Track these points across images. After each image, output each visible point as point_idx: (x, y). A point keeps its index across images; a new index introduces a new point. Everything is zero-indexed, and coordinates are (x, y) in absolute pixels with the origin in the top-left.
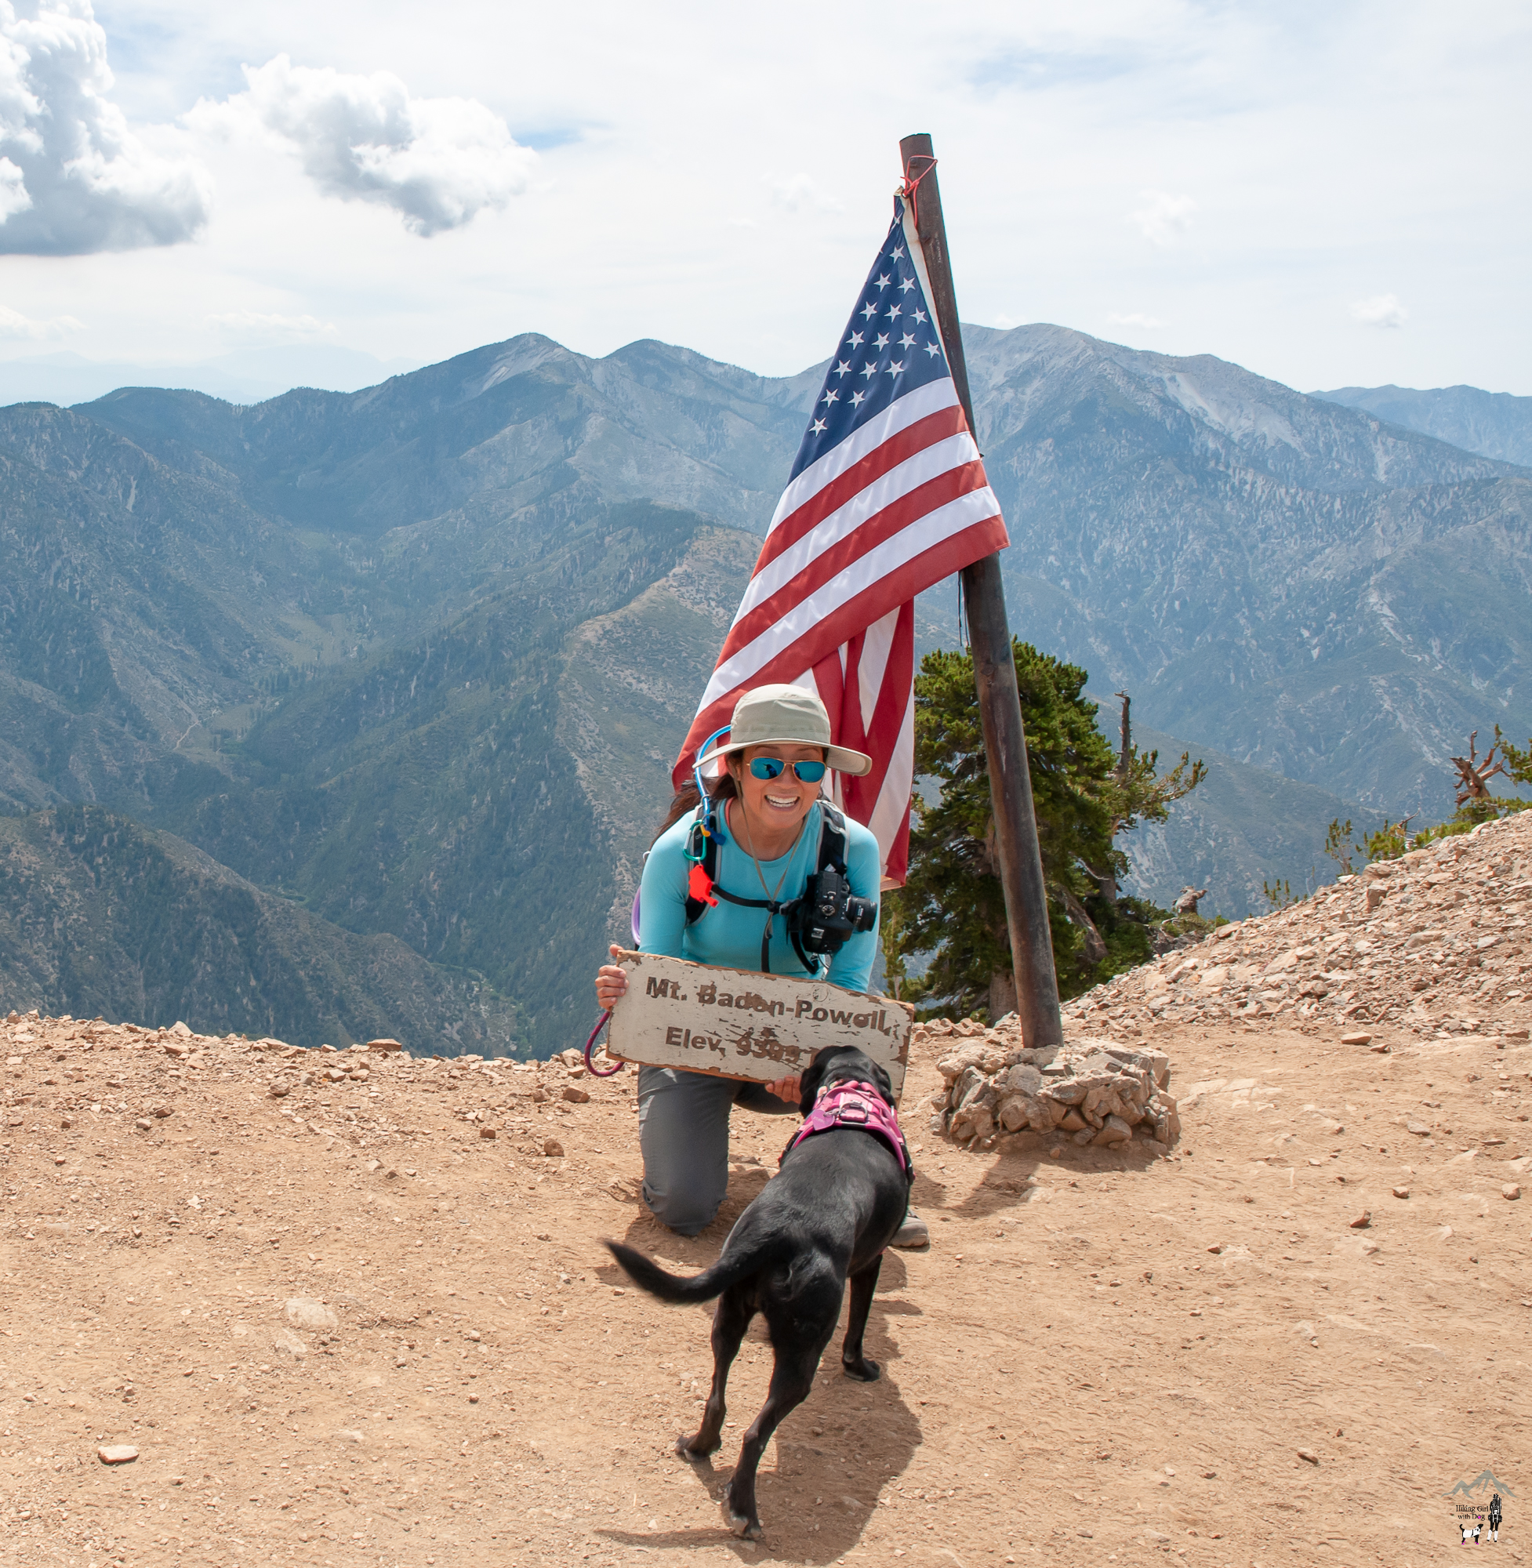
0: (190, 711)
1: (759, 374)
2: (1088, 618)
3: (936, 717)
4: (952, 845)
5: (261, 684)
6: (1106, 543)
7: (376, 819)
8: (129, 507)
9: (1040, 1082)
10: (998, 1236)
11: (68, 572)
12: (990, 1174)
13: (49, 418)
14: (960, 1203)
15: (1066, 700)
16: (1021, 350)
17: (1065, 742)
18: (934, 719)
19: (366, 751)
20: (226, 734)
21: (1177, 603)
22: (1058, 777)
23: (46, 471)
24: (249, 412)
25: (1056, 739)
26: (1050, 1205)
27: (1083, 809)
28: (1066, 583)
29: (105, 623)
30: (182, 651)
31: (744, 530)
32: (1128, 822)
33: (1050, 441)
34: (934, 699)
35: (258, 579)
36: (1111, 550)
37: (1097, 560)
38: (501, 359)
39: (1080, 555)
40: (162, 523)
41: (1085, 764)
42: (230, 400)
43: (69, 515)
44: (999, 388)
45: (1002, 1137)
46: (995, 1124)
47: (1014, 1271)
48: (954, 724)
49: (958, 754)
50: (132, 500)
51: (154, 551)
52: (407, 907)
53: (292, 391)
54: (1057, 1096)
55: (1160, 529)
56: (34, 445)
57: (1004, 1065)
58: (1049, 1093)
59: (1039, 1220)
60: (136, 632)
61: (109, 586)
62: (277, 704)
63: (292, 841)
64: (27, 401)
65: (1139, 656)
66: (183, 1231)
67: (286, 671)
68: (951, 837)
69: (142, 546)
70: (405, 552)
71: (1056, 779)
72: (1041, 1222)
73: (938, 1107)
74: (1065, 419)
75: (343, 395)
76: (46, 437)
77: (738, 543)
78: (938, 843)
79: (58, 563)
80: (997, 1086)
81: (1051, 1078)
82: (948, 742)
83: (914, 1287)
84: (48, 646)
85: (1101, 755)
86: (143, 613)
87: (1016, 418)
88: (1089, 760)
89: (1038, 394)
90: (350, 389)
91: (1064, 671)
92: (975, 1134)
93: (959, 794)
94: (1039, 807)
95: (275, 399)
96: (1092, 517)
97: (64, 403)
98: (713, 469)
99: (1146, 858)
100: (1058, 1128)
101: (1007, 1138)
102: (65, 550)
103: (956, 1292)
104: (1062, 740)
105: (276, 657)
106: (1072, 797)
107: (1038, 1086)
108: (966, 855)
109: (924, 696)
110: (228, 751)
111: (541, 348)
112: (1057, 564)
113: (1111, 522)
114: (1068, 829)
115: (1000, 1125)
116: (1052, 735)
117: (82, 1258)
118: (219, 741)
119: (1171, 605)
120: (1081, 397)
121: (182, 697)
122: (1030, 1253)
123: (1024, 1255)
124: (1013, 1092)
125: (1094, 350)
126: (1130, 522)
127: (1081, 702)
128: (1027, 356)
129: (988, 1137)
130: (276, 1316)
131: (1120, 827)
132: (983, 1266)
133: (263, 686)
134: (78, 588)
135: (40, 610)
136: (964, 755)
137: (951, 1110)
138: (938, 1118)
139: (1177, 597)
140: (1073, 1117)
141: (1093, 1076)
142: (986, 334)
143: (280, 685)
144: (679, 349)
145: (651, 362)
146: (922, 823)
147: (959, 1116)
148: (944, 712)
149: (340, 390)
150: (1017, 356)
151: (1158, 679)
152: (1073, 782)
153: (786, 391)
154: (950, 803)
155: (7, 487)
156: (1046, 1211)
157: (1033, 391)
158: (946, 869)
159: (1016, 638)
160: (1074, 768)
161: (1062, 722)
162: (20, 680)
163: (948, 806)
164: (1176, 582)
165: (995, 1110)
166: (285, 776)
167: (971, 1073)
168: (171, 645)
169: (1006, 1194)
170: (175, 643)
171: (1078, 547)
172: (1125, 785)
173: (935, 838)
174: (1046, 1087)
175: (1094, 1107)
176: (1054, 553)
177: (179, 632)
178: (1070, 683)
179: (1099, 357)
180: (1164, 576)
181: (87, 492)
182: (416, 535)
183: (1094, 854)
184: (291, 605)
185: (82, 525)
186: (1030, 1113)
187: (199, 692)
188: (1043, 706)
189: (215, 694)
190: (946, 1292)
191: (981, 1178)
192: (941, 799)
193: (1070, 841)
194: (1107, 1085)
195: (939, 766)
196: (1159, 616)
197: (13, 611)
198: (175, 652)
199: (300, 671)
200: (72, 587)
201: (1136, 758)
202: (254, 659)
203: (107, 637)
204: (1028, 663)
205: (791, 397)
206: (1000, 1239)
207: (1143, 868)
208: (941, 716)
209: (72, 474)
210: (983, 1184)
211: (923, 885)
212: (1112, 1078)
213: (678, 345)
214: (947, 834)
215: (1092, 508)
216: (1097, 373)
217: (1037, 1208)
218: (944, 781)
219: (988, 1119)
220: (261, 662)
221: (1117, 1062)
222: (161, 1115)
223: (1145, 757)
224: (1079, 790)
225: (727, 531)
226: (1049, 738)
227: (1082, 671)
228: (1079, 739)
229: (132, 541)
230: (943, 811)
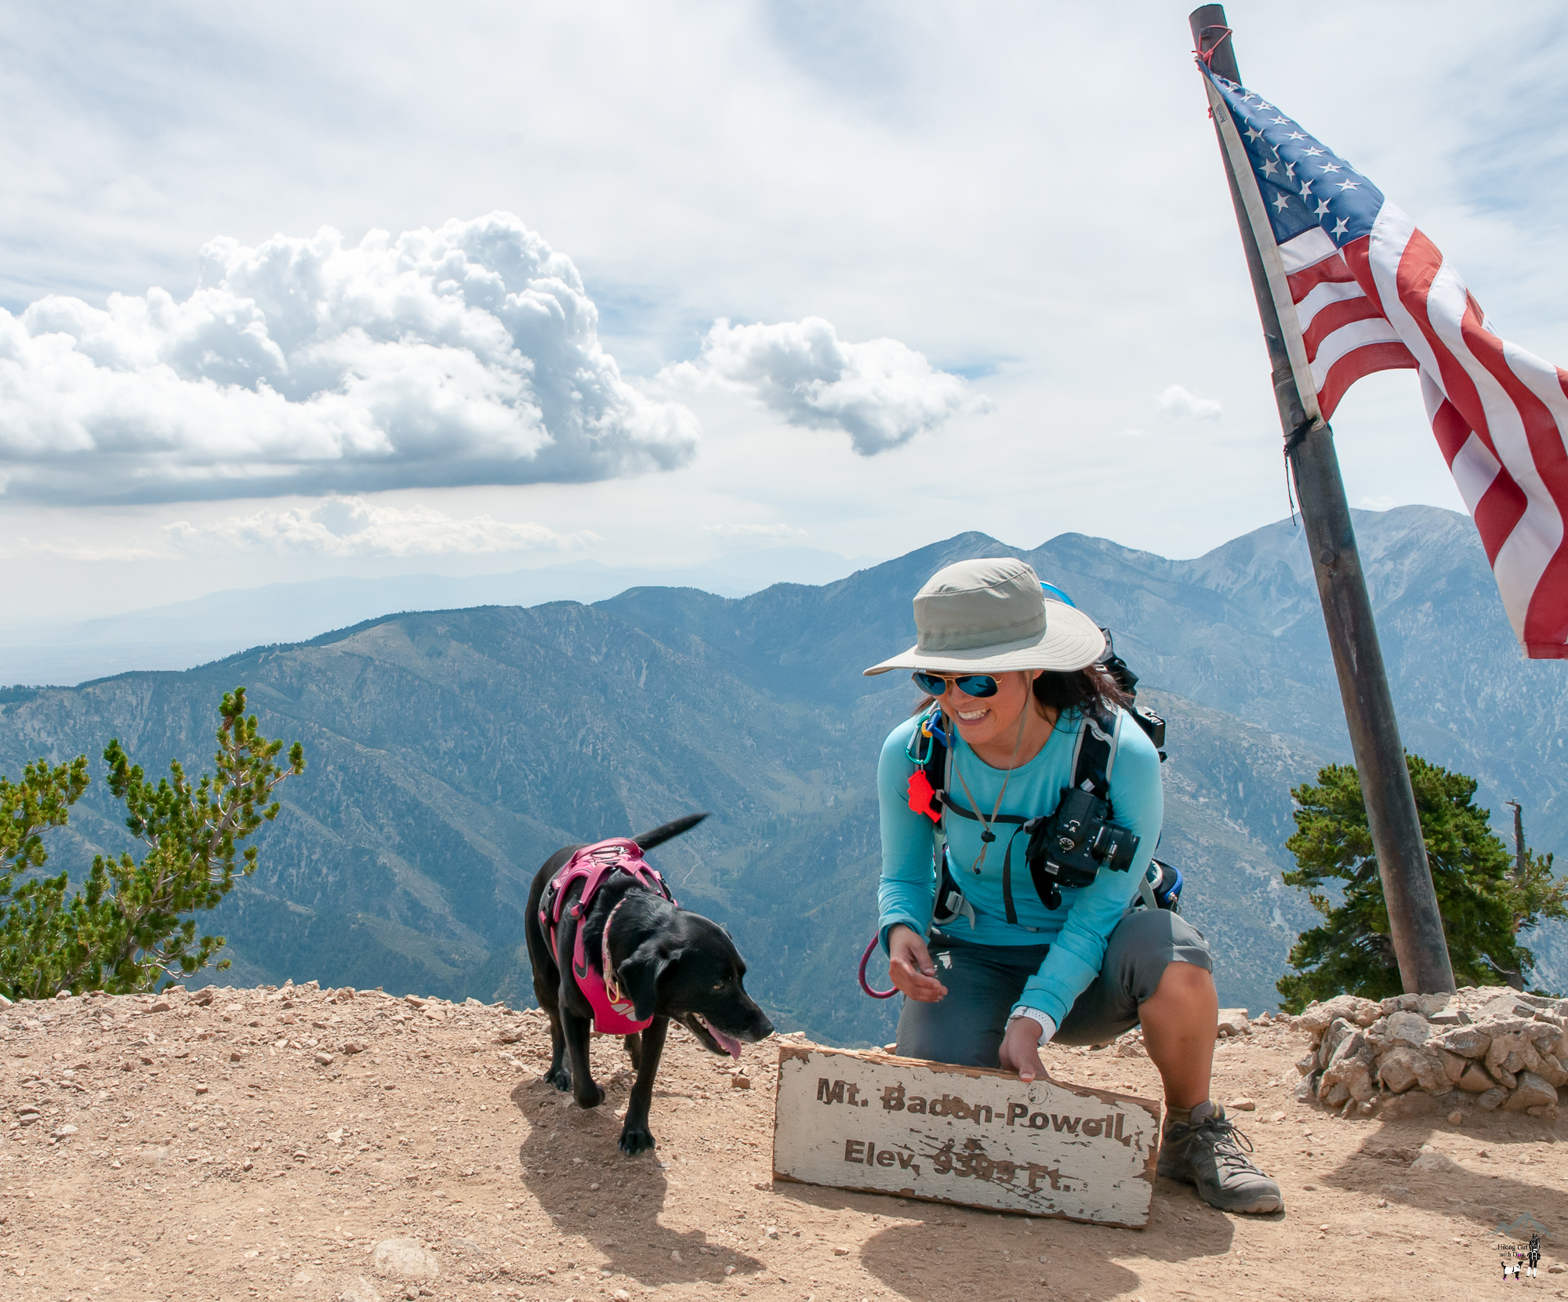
0: (694, 853)
1: (1168, 558)
2: (1476, 756)
3: (1335, 823)
4: (1358, 941)
5: (753, 829)
6: (1487, 690)
7: (852, 943)
8: (641, 685)
9: (1427, 1032)
10: (1380, 1207)
11: (591, 738)
12: (1369, 1142)
13: (574, 613)
14: (1331, 1172)
15: (1458, 806)
16: (1397, 528)
17: (1460, 844)
18: (1333, 826)
19: (843, 885)
20: (724, 872)
21: (1560, 741)
22: (1455, 875)
23: (572, 657)
24: (738, 605)
25: (1451, 841)
26: (1452, 1176)
27: (1483, 905)
28: (1452, 726)
29: (623, 781)
30: (686, 803)
31: (1161, 690)
32: (1529, 921)
33: (1429, 604)
34: (1332, 808)
35: (749, 742)
36: (1492, 696)
37: (1481, 705)
38: (947, 554)
39: (1464, 701)
40: (669, 697)
41: (1481, 863)
42: (722, 595)
43: (592, 692)
44: (1379, 561)
45: (1384, 1099)
46: (1375, 1085)
47: (1402, 1245)
48: (1352, 829)
49: (1357, 858)
50: (643, 679)
51: (662, 720)
52: (881, 1018)
53: (774, 586)
54: (1450, 1046)
55: (1538, 676)
56: (562, 636)
57: (1382, 1015)
58: (1441, 1042)
59: (1438, 1192)
60: (648, 787)
61: (626, 749)
62: (767, 845)
63: (781, 962)
64: (557, 600)
65: (1527, 789)
66: (306, 1165)
67: (774, 818)
68: (1357, 933)
69: (652, 716)
70: (872, 716)
71: (1454, 878)
72: (1440, 1194)
73: (1303, 1069)
74: (1441, 584)
75: (816, 588)
76: (572, 629)
77: (1156, 700)
78: (1344, 938)
79: (583, 731)
80: (1372, 1037)
81: (1442, 1027)
82: (1348, 846)
83: (1258, 1259)
84: (575, 799)
85: (1496, 855)
86: (653, 772)
87: (1397, 585)
88: (1486, 860)
89: (1416, 564)
90: (822, 583)
91: (1455, 781)
92: (1350, 1096)
93: (1362, 895)
94: (1440, 902)
95: (759, 593)
96: (1473, 668)
97: (587, 601)
98: (1133, 639)
99: (1551, 971)
100: (1457, 1087)
101: (1391, 1101)
102: (588, 721)
103: (1316, 1267)
104: (1457, 842)
105: (765, 806)
106: (1471, 895)
107: (1424, 1034)
108: (1372, 951)
109: (1322, 805)
110: (726, 887)
111: (980, 544)
112: (1444, 710)
113: (1491, 672)
114: (1469, 924)
115: (1381, 1085)
116: (1446, 837)
117: (164, 1190)
118: (718, 878)
119: (1555, 743)
120: (1455, 566)
121: (687, 841)
122: (1425, 1226)
123: (1416, 1228)
124: (1392, 1045)
125: (1463, 525)
126: (1509, 671)
127: (1473, 809)
128: (1402, 533)
129: (1367, 1100)
130: (358, 1262)
131: (1521, 925)
132: (1358, 1238)
133: (755, 831)
134: (600, 751)
135: (568, 771)
136: (1364, 859)
137: (1319, 1072)
138: (1302, 1082)
139: (1559, 735)
140: (1475, 1072)
141: (1496, 1020)
142: (1366, 515)
143: (770, 830)
144: (1097, 540)
145: (1074, 552)
146: (1328, 921)
147: (1329, 1076)
148: (1342, 819)
149: (814, 584)
150: (1394, 533)
151: (1548, 808)
152: (1471, 882)
153: (1191, 571)
154: (1354, 902)
155: (541, 670)
156: (1447, 1182)
157: (1410, 563)
158: (1354, 963)
159: (1405, 751)
160: (1471, 868)
161: (1456, 826)
162: (553, 829)
163: (1352, 905)
164: (1557, 722)
165: (1372, 1067)
166: (774, 907)
167: (1340, 1026)
168: (678, 798)
169: (1392, 1163)
170: (681, 796)
171: (1463, 695)
172: (1522, 886)
173: (1342, 934)
174: (1436, 1036)
175: (1502, 1061)
176: (1440, 701)
177: (684, 787)
178: (1461, 791)
179: (1468, 531)
180: (1545, 717)
181: (606, 673)
182: (880, 702)
183: (1497, 948)
184: (777, 762)
185: (602, 700)
186: (1418, 1067)
187: (702, 837)
188: (1436, 811)
189: (714, 839)
190: (1302, 1267)
191: (1358, 1146)
192: (1346, 900)
193: (1472, 935)
194: (1517, 1032)
195: (1340, 869)
196: (1544, 754)
197: (546, 771)
198: (681, 804)
199: (786, 817)
200: (595, 751)
201: (1532, 860)
202: (747, 809)
203: (624, 792)
204: (1419, 772)
205: (1197, 575)
206: (1383, 1210)
207: (1549, 980)
208: (1339, 823)
209: (593, 658)
210: (1362, 1152)
211: (1332, 977)
212: (1522, 1023)
213: (1097, 536)
214: (1353, 930)
215: (1472, 660)
216: (1467, 545)
217: (1434, 1178)
218: (1347, 882)
219: (1365, 1078)
220: (753, 811)
221: (1528, 1006)
222: (350, 1051)
223: (1540, 859)
224: (1477, 888)
225: (1147, 691)
226: (1444, 840)
227: (1471, 780)
228: (1473, 841)
229: (643, 711)
230: (1347, 910)
